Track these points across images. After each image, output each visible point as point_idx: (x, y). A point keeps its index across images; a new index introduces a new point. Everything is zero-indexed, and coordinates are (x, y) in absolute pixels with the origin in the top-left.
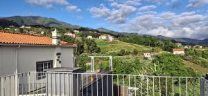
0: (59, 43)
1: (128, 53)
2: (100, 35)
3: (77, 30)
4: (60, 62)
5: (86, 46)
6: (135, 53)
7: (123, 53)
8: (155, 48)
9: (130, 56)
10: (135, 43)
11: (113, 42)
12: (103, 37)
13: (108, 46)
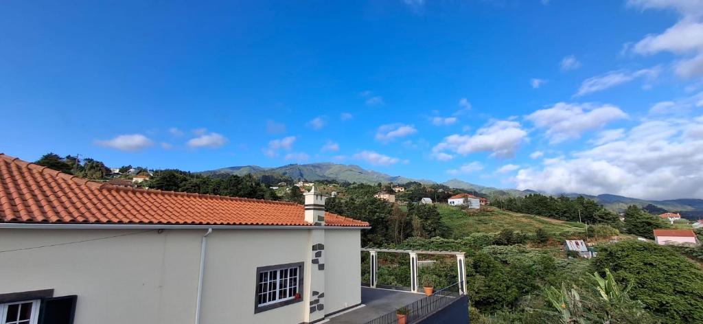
0: (320, 218)
1: (522, 240)
2: (449, 196)
3: (400, 186)
4: (321, 267)
5: (417, 222)
6: (542, 239)
7: (507, 239)
8: (597, 227)
9: (528, 247)
10: (539, 214)
11: (482, 212)
12: (457, 201)
13: (471, 220)
